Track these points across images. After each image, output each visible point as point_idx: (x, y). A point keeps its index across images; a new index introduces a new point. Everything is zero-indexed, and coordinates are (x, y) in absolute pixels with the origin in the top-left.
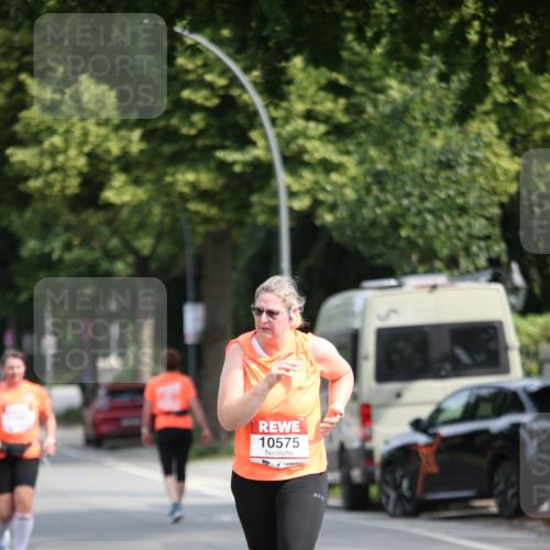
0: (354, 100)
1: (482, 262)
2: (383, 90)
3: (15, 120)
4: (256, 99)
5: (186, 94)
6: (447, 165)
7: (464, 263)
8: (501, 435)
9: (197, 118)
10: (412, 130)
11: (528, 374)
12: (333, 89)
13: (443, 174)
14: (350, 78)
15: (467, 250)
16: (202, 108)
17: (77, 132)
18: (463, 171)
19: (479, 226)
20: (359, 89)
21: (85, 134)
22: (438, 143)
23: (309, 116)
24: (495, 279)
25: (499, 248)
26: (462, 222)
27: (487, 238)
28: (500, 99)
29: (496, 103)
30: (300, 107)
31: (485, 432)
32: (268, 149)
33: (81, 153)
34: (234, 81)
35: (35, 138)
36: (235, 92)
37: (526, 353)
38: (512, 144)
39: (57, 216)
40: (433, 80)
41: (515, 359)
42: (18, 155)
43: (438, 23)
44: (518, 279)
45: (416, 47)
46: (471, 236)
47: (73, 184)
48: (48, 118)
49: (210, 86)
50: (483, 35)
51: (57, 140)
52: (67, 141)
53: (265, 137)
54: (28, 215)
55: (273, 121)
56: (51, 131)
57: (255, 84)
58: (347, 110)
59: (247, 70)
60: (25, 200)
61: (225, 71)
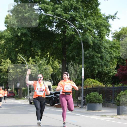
0: (36, 63)
1: (49, 80)
2: (39, 62)
3: (1, 64)
4: (26, 62)
5: (19, 61)
6: (46, 69)
7: (47, 80)
8: (50, 97)
9: (20, 64)
10: (42, 66)
11: (53, 91)
12: (34, 61)
13: (45, 70)
14: (36, 60)
15: (47, 78)
16: (20, 63)
17: (7, 65)
18: (47, 70)
19: (49, 76)
20: (37, 62)
21: (8, 65)
22: (45, 67)
23: (31, 64)
24: (50, 81)
25: (51, 78)
26: (47, 75)
27: (49, 77)
28: (51, 63)
29: (51, 64)
30: (30, 63)
31: (49, 97)
32: (27, 67)
33: (7, 67)
34: (24, 60)
35: (2, 66)
36: (24, 61)
37: (53, 90)
38: (52, 68)
39: (5, 74)
40: (44, 60)
41: (52, 90)
42: (1, 67)
43: (45, 55)
44: (52, 82)
45: (43, 57)
46: (48, 77)
47: (6, 70)
48: (4, 64)
49: (21, 61)
50: (50, 56)
51: (5, 66)
52: (6, 66)
53: (27, 66)
54: (2, 73)
55: (28, 64)
56: (4, 65)
57: (26, 61)
58: (35, 64)
59: (25, 59)
60: (1, 72)
61: (23, 59)
